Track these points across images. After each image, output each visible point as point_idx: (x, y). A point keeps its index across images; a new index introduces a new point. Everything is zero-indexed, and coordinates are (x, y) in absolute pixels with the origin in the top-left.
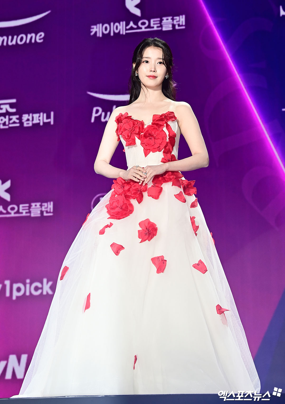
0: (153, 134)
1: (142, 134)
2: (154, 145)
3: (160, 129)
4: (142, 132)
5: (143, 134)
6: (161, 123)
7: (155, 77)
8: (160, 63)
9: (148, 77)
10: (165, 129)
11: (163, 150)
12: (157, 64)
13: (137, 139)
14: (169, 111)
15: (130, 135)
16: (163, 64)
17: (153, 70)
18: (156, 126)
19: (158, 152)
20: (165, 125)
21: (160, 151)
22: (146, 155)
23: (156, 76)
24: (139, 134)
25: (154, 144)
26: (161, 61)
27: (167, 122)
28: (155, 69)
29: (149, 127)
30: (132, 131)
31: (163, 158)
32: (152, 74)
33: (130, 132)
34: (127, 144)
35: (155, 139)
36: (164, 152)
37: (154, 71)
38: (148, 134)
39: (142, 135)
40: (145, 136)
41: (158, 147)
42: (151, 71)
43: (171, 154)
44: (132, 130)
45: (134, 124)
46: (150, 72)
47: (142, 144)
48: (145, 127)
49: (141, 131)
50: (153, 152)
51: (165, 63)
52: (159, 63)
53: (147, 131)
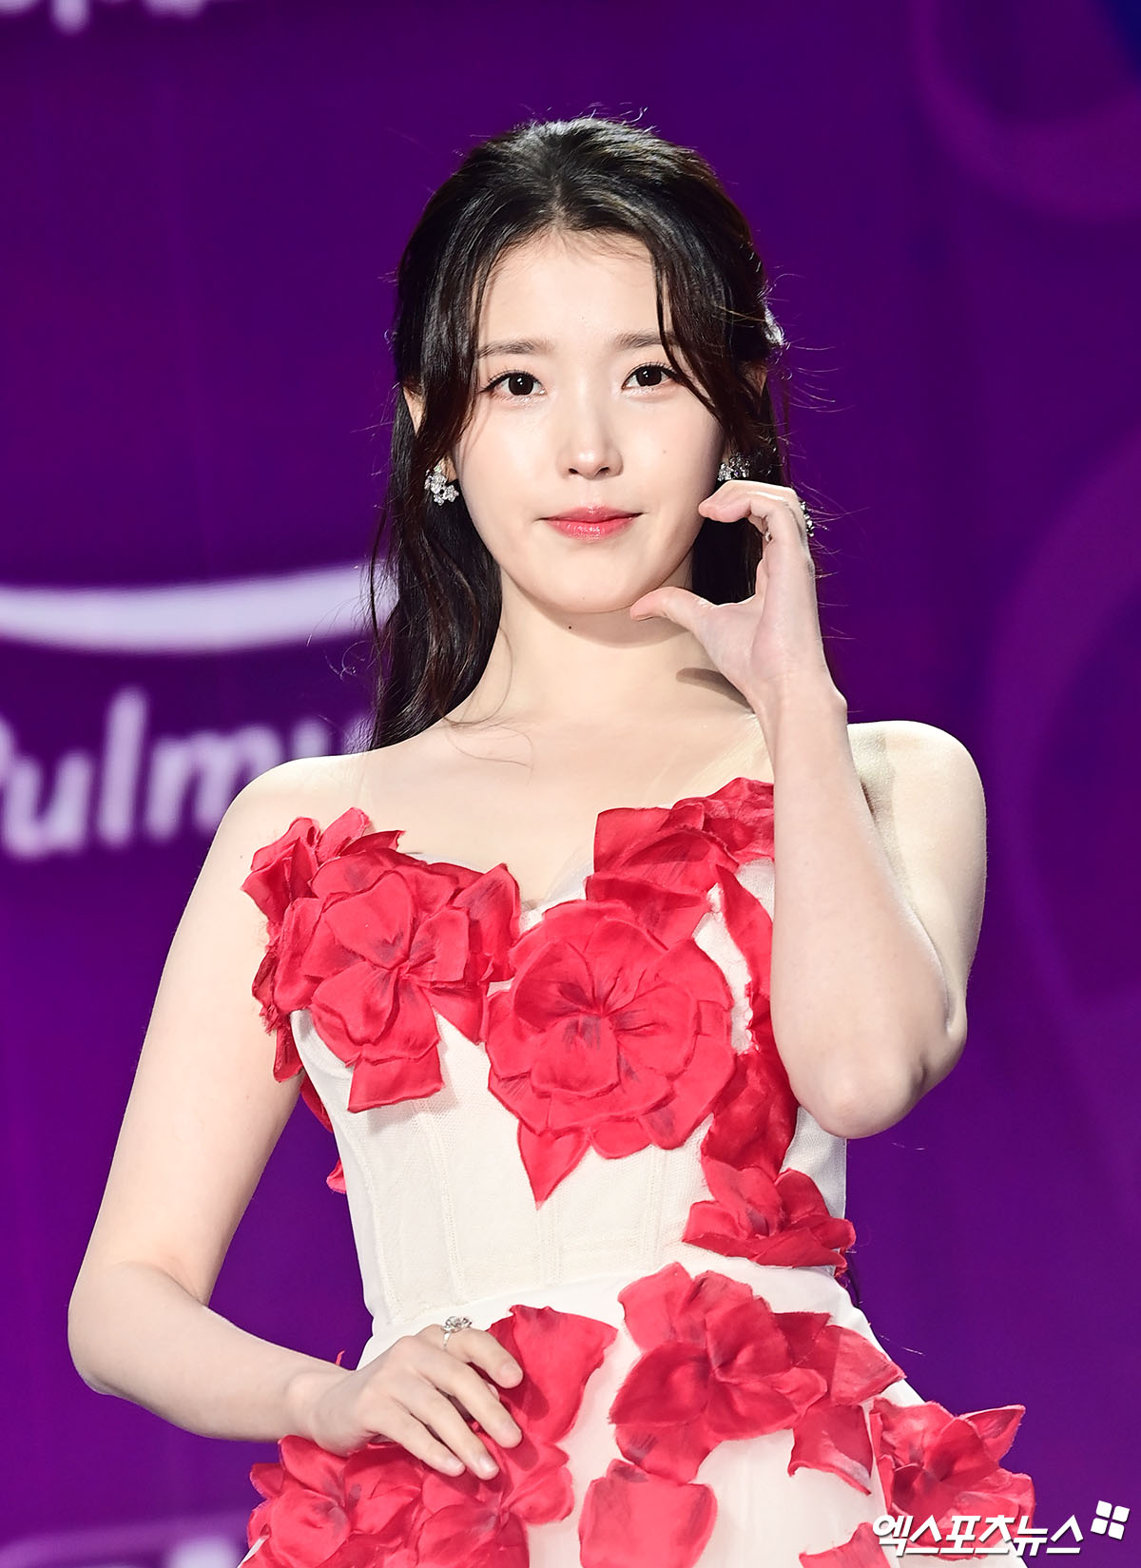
0: (606, 988)
1: (494, 988)
2: (612, 1088)
3: (671, 939)
4: (498, 976)
5: (507, 986)
6: (667, 876)
7: (614, 520)
8: (648, 376)
9: (562, 531)
10: (713, 937)
11: (701, 1134)
12: (624, 386)
13: (451, 1037)
14: (738, 780)
15: (385, 1003)
16: (678, 377)
17: (589, 458)
18: (623, 913)
19: (653, 1152)
20: (715, 895)
21: (673, 1142)
22: (543, 1180)
23: (629, 508)
24: (471, 987)
25: (613, 1080)
26: (656, 355)
27: (729, 866)
28: (607, 444)
29: (562, 918)
30: (409, 963)
31: (699, 1209)
32: (589, 495)
33: (386, 977)
34: (362, 1088)
35: (621, 1030)
36: (711, 1150)
37: (604, 470)
38: (554, 989)
39: (501, 994)
40: (529, 1008)
41: (657, 1106)
42: (573, 471)
43: (783, 1169)
44: (407, 957)
45: (421, 904)
46: (564, 476)
47: (504, 1083)
48: (530, 920)
49: (487, 960)
50: (612, 1152)
51: (689, 373)
52: (634, 382)
53: (551, 958)
